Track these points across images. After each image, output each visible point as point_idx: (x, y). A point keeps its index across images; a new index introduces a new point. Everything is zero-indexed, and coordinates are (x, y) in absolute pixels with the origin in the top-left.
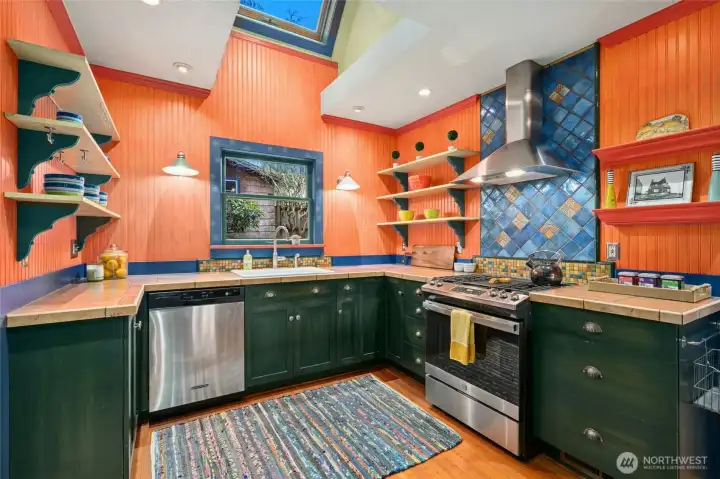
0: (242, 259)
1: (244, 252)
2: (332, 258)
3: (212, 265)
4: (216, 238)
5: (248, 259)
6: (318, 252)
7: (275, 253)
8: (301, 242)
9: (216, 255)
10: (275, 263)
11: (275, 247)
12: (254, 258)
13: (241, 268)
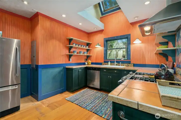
0: (108, 63)
1: (108, 61)
2: (134, 64)
3: (104, 64)
4: (105, 58)
5: (109, 63)
6: (129, 62)
7: (115, 62)
8: (124, 59)
9: (105, 62)
10: (115, 64)
11: (115, 60)
12: (111, 63)
13: (108, 65)
